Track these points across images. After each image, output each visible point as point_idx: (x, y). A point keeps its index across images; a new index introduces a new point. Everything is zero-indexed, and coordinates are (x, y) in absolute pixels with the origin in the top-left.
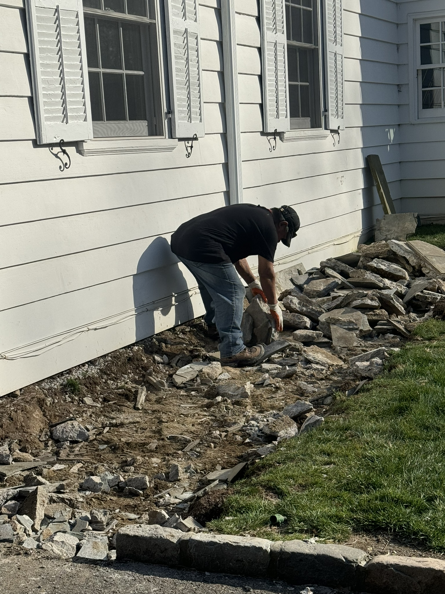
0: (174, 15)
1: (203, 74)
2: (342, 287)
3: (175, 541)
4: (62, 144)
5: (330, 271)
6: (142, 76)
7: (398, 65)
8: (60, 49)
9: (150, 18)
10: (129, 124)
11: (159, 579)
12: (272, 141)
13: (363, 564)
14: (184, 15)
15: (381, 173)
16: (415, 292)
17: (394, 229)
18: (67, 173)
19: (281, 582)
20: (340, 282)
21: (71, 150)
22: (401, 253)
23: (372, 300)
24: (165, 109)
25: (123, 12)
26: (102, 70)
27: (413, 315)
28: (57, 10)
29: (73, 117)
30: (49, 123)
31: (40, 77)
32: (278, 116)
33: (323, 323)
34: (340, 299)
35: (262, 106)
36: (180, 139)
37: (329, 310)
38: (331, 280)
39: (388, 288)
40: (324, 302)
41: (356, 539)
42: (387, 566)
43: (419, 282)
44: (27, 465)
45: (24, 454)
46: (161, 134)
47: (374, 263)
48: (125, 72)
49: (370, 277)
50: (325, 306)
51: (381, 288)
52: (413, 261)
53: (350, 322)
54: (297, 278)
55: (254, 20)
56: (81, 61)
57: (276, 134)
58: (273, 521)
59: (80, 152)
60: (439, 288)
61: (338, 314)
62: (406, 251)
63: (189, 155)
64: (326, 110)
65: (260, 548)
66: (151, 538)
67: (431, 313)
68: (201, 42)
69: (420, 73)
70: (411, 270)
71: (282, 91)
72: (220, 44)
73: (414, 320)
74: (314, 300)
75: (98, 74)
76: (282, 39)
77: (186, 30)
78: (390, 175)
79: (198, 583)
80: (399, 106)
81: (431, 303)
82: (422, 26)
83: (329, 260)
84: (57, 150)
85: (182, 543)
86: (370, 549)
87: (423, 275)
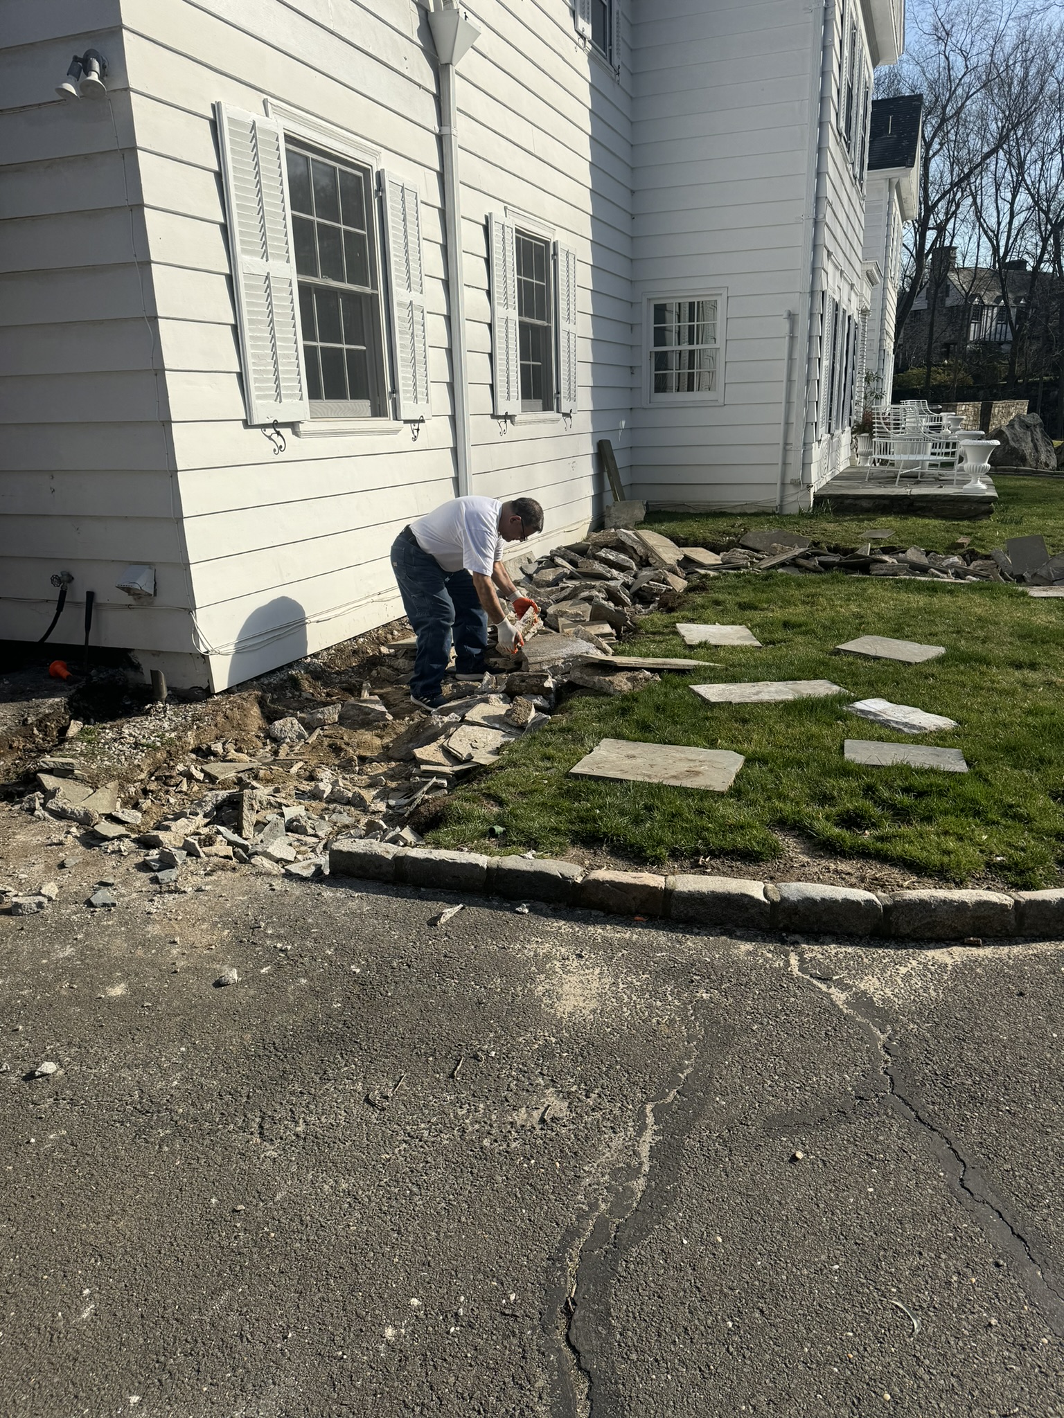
0: (398, 285)
1: (430, 350)
2: (571, 577)
3: (390, 857)
4: (275, 425)
5: (559, 561)
6: (365, 351)
7: (631, 346)
8: (272, 321)
9: (372, 289)
10: (350, 404)
11: (372, 896)
12: (503, 424)
13: (579, 880)
14: (409, 286)
15: (613, 458)
16: (642, 582)
17: (624, 516)
18: (282, 456)
19: (497, 898)
20: (568, 572)
21: (286, 432)
22: (629, 542)
23: (599, 592)
24: (388, 388)
25: (343, 281)
26: (319, 344)
27: (639, 606)
28: (267, 278)
29: (288, 396)
30: (260, 401)
31: (249, 351)
32: (508, 398)
33: (551, 615)
34: (568, 590)
35: (492, 386)
36: (406, 422)
37: (557, 601)
38: (560, 570)
39: (615, 579)
40: (552, 593)
41: (573, 851)
42: (604, 883)
43: (646, 573)
44: (241, 766)
45: (240, 754)
46: (385, 415)
47: (602, 553)
48: (345, 346)
49: (598, 567)
50: (553, 597)
51: (608, 579)
52: (640, 550)
53: (577, 615)
54: (526, 567)
55: (484, 292)
56: (295, 335)
57: (507, 417)
58: (492, 833)
59: (296, 433)
60: (664, 579)
61: (566, 606)
62: (634, 540)
63: (415, 439)
64: (558, 393)
65: (477, 865)
66: (365, 854)
67: (656, 605)
68: (428, 316)
69: (653, 355)
70: (638, 559)
71: (513, 371)
72: (448, 319)
73: (640, 612)
74: (542, 590)
75: (315, 348)
76: (514, 315)
77: (411, 302)
78: (620, 460)
79: (412, 901)
80: (631, 389)
81: (656, 595)
82: (656, 306)
83: (559, 548)
84: (270, 431)
85: (397, 859)
86: (587, 862)
87: (649, 564)
